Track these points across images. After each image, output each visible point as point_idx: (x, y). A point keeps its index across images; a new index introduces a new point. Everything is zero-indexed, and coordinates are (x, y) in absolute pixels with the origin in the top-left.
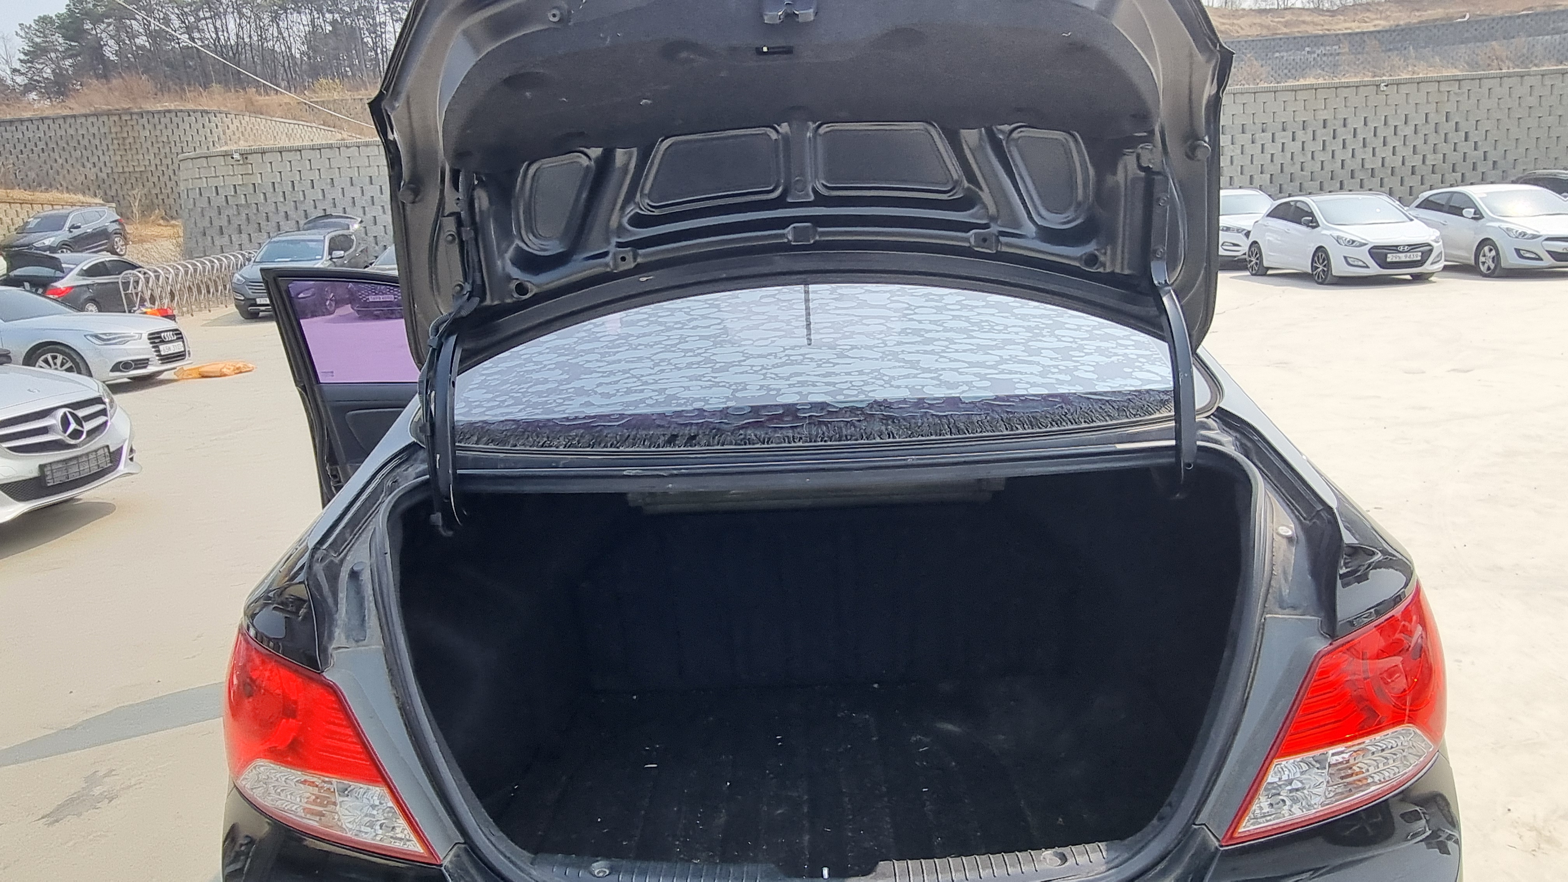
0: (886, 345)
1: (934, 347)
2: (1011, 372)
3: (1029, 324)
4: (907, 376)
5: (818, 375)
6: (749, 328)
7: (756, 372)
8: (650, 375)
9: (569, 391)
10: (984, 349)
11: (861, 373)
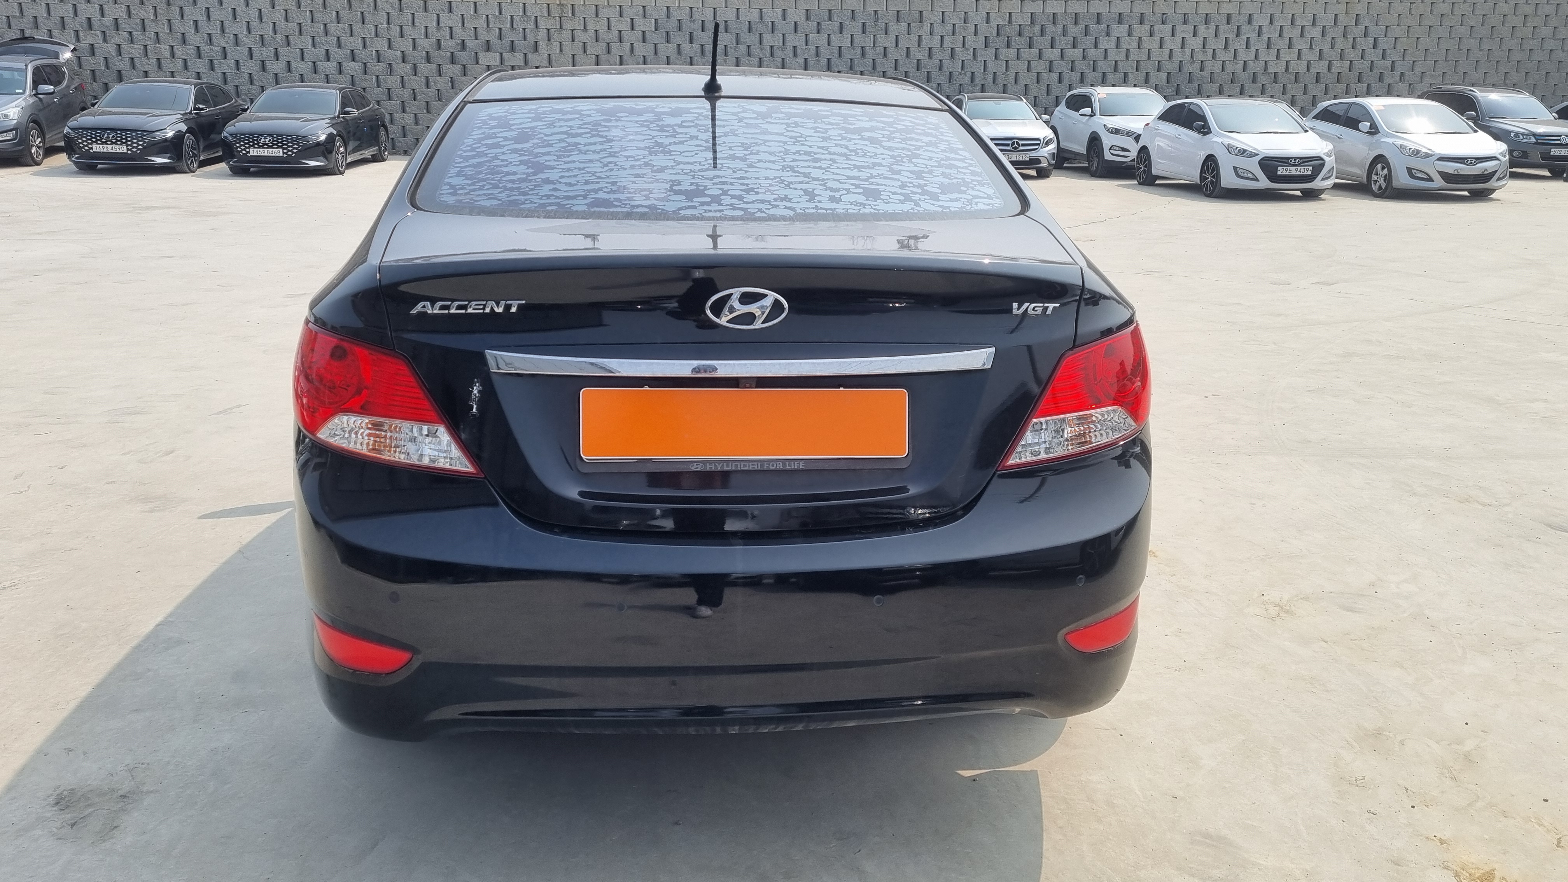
0: (785, 161)
1: (821, 165)
2: (878, 184)
3: (893, 153)
4: (802, 182)
5: (735, 178)
6: (675, 143)
7: (686, 174)
8: (602, 172)
9: (537, 180)
10: (859, 168)
11: (767, 178)
